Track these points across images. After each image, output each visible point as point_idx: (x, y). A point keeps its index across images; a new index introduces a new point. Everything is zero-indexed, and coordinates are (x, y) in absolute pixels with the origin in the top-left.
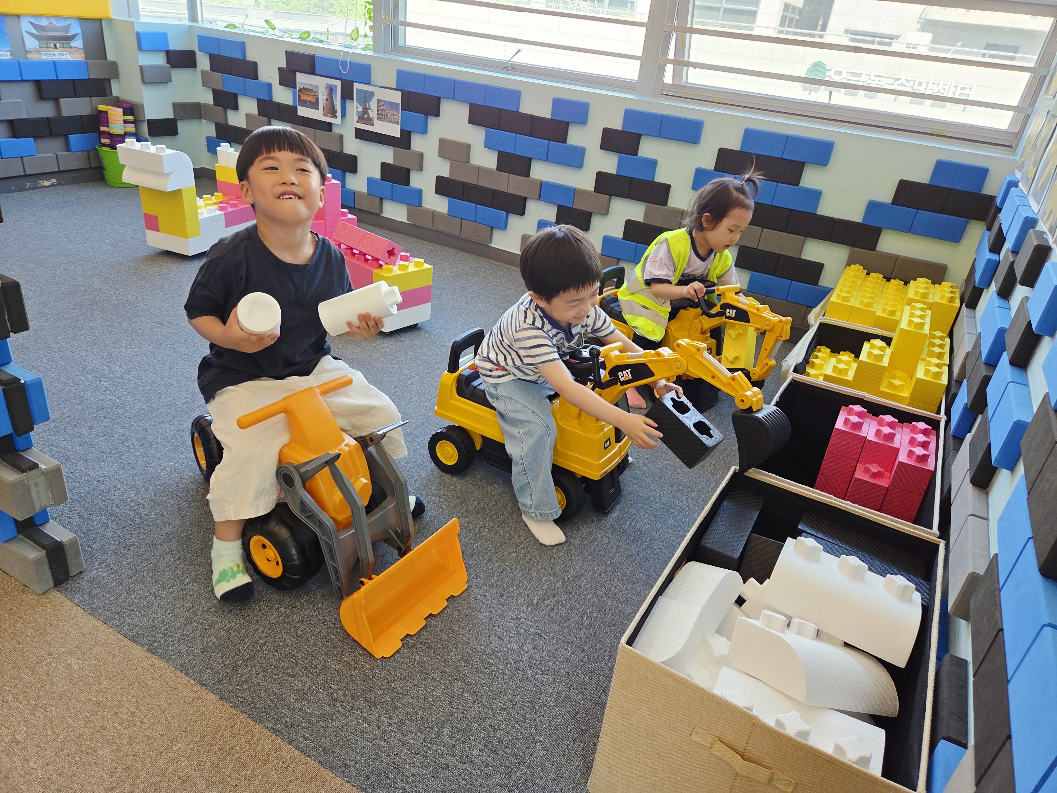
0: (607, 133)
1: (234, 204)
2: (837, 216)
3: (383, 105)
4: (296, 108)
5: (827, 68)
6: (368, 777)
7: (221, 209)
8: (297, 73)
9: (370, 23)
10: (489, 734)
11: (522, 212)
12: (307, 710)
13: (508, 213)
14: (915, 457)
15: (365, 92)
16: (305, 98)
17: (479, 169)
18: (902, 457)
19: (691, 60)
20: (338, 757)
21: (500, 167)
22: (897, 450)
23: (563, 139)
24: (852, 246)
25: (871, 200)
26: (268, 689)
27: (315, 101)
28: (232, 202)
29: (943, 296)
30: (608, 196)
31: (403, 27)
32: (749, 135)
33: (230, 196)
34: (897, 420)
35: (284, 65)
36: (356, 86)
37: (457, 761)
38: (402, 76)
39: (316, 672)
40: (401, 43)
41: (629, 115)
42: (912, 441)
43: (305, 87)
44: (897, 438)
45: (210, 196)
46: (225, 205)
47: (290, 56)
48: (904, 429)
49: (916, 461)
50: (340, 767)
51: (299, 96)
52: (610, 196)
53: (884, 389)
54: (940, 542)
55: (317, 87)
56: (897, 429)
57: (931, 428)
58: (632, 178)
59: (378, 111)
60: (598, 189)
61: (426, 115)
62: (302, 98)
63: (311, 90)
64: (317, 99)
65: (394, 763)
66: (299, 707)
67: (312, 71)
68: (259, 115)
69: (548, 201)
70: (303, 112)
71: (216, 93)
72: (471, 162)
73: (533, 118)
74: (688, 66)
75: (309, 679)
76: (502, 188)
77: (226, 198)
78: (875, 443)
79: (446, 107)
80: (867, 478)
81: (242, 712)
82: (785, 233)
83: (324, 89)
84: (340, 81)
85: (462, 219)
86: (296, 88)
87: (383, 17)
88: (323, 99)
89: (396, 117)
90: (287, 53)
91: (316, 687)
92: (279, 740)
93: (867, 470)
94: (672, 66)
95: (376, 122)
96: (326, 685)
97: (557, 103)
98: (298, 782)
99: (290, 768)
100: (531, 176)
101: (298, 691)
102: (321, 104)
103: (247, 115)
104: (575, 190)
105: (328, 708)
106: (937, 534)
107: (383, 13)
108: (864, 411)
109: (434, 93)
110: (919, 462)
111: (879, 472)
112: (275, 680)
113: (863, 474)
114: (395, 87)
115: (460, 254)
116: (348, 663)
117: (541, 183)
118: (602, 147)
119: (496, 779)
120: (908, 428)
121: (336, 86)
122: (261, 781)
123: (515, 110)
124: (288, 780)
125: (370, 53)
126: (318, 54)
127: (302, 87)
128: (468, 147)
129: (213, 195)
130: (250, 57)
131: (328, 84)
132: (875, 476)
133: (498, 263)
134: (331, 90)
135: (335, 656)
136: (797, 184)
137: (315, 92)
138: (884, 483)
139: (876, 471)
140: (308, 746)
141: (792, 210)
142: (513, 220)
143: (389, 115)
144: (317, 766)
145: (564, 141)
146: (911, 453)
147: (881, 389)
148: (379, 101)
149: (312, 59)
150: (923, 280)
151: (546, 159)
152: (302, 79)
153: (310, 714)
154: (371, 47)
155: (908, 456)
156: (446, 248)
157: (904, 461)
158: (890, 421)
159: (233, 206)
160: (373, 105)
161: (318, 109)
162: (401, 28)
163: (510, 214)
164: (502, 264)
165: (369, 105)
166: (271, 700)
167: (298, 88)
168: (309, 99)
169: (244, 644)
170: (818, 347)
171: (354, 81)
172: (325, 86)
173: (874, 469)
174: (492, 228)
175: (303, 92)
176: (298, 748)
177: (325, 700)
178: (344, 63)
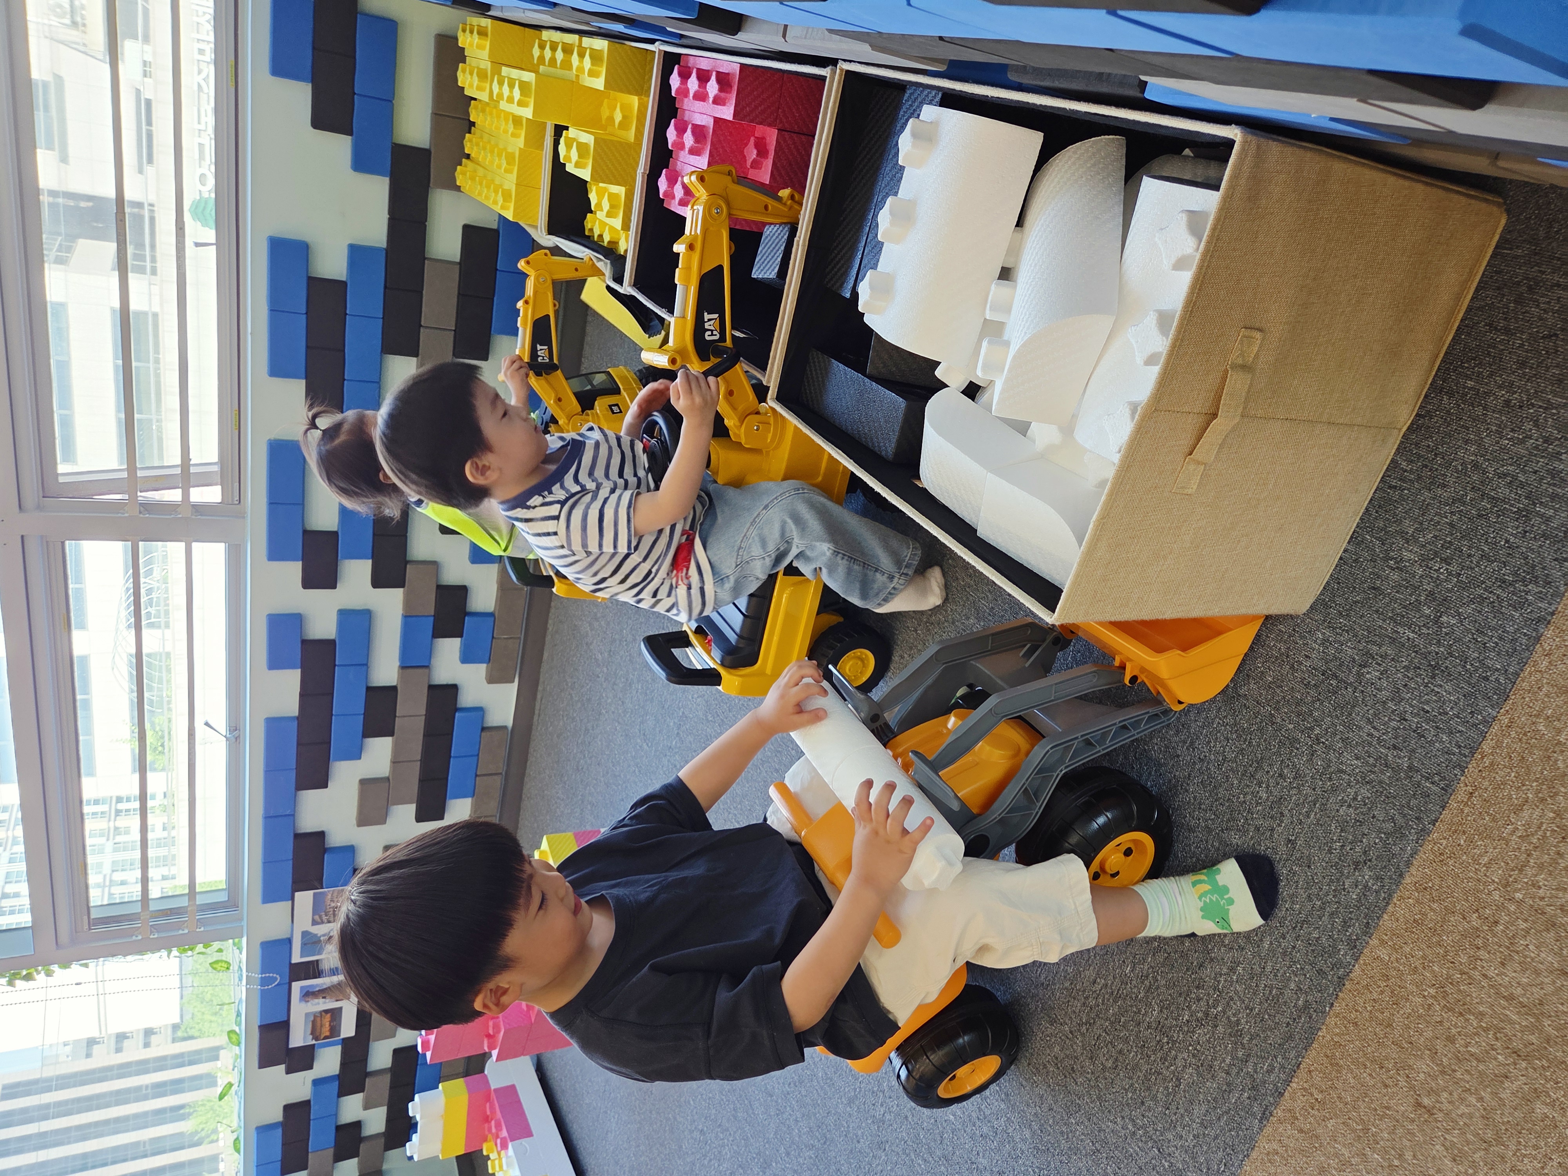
0: (310, 581)
1: (496, 1127)
2: (386, 216)
3: (320, 917)
4: (343, 1039)
5: (198, 198)
6: (1320, 972)
7: (504, 1146)
8: (290, 1046)
9: (200, 947)
10: (1232, 769)
11: (452, 689)
12: (1228, 1061)
13: (457, 710)
14: (723, 95)
15: (304, 945)
16: (328, 1029)
17: (395, 762)
18: (727, 113)
19: (178, 461)
20: (1295, 1019)
21: (386, 730)
22: (717, 120)
23: (329, 645)
24: (428, 186)
25: (352, 168)
26: (1202, 1123)
27: (329, 1015)
28: (494, 1130)
29: (480, 47)
30: (408, 566)
31: (197, 897)
32: (278, 369)
33: (487, 1132)
34: (673, 121)
35: (282, 1067)
36: (296, 958)
37: (1279, 825)
38: (270, 895)
39: (1168, 1043)
40: (223, 897)
41: (276, 553)
42: (701, 96)
43: (309, 1031)
44: (699, 120)
45: (489, 1163)
46: (499, 1141)
47: (266, 1061)
48: (685, 107)
49: (730, 92)
50: (1310, 1017)
51: (326, 1038)
52: (407, 562)
53: (631, 136)
54: (841, 70)
55: (307, 1015)
56: (686, 118)
57: (676, 67)
58: (374, 535)
60: (397, 581)
61: (325, 850)
62: (328, 1034)
63: (314, 1023)
64: (326, 1011)
65: (1294, 928)
66: (1224, 1075)
67: (284, 1026)
68: (363, 1091)
69: (430, 653)
70: (348, 1028)
71: (340, 1156)
72: (387, 775)
73: (304, 695)
74: (189, 466)
75: (1180, 1056)
76: (419, 724)
77: (490, 1136)
78: (711, 155)
79: (308, 823)
80: (768, 164)
81: (1240, 1166)
82: (424, 292)
83: (309, 1004)
84: (294, 984)
85: (476, 776)
86: (314, 1045)
87: (186, 931)
88: (325, 1003)
89: (333, 894)
90: (260, 1067)
91: (1190, 1044)
92: (1279, 1113)
93: (756, 165)
94: (192, 490)
96: (1186, 1029)
97: (276, 662)
98: (1340, 1085)
99: (1320, 1097)
100: (394, 684)
101: (1199, 1074)
102: (331, 1004)
103: (367, 1106)
104: (406, 617)
105: (1220, 1029)
106: (832, 70)
107: (181, 932)
108: (666, 175)
109: (289, 845)
110: (731, 87)
111: (757, 146)
112: (1186, 1110)
113: (763, 169)
114: (290, 902)
115: (531, 771)
116: (1148, 990)
117: (403, 667)
118: (334, 587)
119: (1301, 762)
120: (683, 101)
121: (302, 988)
122: (1344, 1145)
123: (296, 723)
124: (1338, 1103)
125: (244, 940)
126: (256, 1022)
127: (311, 1037)
128: (365, 783)
129: (488, 1158)
130: (277, 1115)
131: (301, 1000)
132: (762, 152)
133: (537, 712)
134: (308, 994)
135: (1139, 1011)
136: (344, 283)
137: (315, 1016)
138: (772, 136)
139: (755, 152)
140: (1282, 1067)
141: (385, 287)
142: (467, 699)
144: (1312, 1053)
145: (331, 643)
146: (717, 101)
147: (632, 140)
148: (314, 923)
149: (266, 1029)
150: (460, 75)
151: (364, 665)
152: (298, 1038)
153: (1233, 1059)
154: (236, 940)
155: (724, 105)
156: (524, 791)
157: (732, 112)
158: (675, 133)
159: (498, 1126)
161: (341, 1008)
162: (200, 900)
163: (459, 706)
164: (537, 707)
165: (324, 935)
166: (1219, 1119)
167: (314, 1042)
168: (327, 1024)
169: (1137, 1154)
170: (587, 233)
171: (290, 963)
172: (303, 1004)
173: (752, 153)
174: (483, 729)
175: (318, 1034)
176: (1288, 1082)
177: (1208, 1032)
178: (264, 982)
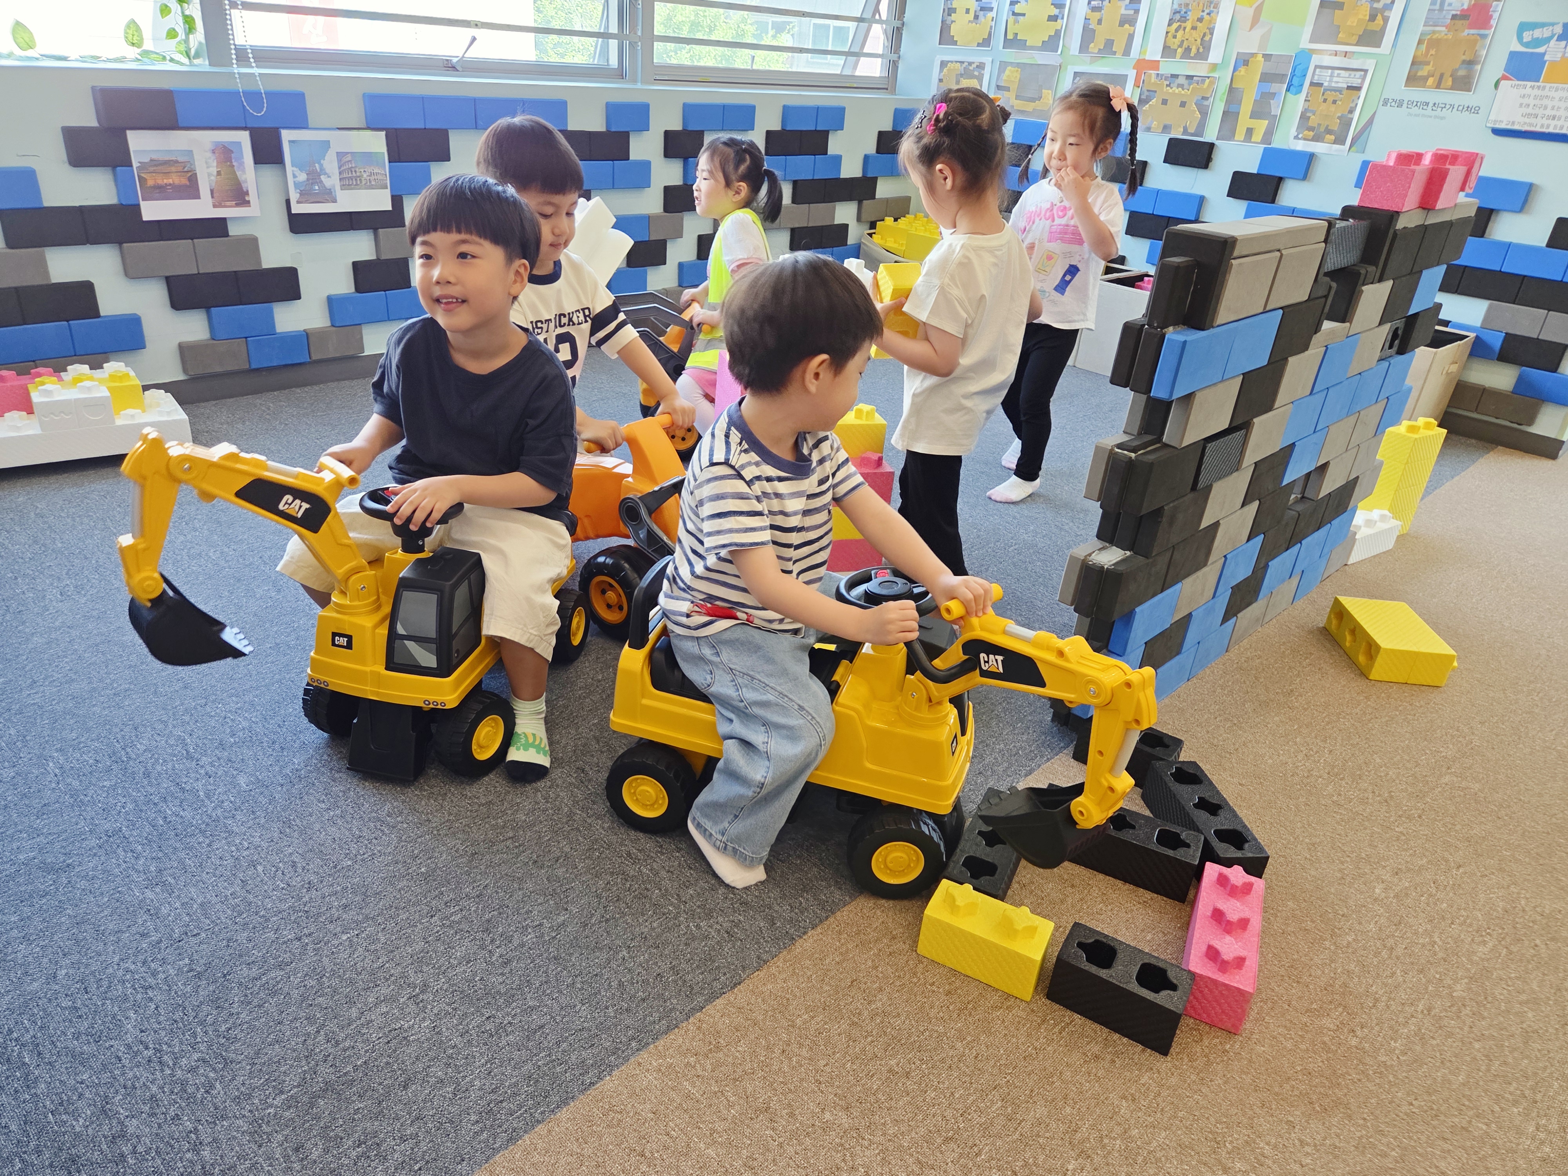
3: (349, 161)
4: (138, 205)
8: (129, 133)
15: (308, 144)
16: (160, 182)
27: (184, 181)
35: (86, 121)
36: (285, 136)
38: (376, 103)
43: (156, 157)
55: (188, 152)
59: (340, 173)
61: (429, 164)
62: (150, 184)
63: (174, 163)
64: (193, 179)
67: (169, 123)
68: (9, 248)
70: (159, 210)
79: (458, 143)
83: (208, 154)
84: (246, 132)
86: (131, 166)
88: (209, 175)
89: (379, 177)
95: (340, 194)
102: (205, 183)
109: (431, 123)
114: (366, 125)
121: (237, 143)
127: (146, 161)
131: (215, 142)
134: (226, 154)
137: (185, 164)
143: (365, 176)
148: (340, 155)
149: (166, 98)
152: (144, 143)
160: (330, 164)
161: (199, 198)
165: (321, 166)
167: (136, 166)
168: (169, 182)
171: (279, 128)
172: (207, 146)
175: (151, 169)
